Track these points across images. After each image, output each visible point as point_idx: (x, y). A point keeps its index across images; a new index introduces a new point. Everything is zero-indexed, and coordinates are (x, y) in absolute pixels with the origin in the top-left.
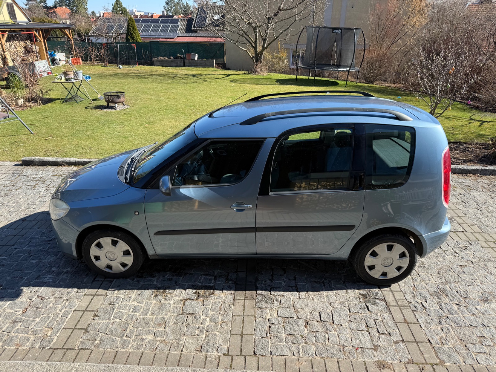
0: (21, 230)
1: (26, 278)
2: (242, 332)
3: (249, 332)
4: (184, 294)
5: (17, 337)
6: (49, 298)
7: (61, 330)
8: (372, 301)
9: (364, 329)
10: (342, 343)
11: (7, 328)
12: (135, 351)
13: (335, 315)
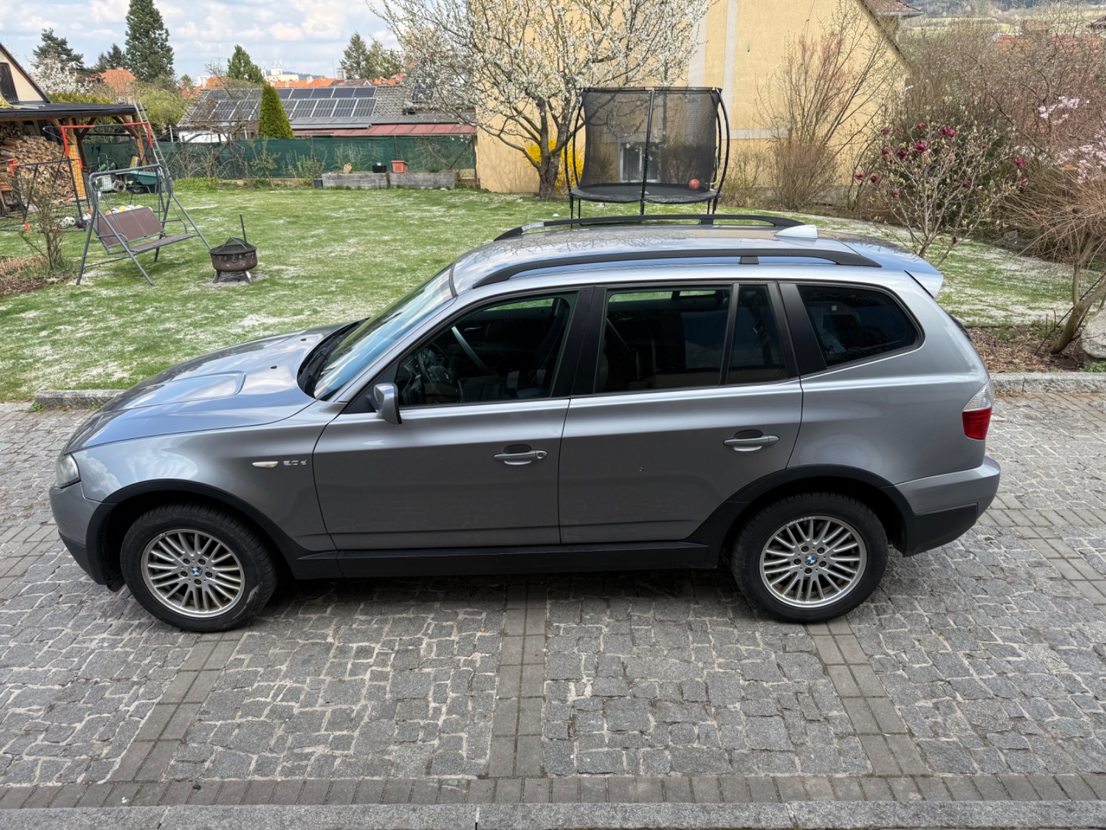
0: (36, 544)
1: (51, 642)
2: (517, 730)
3: (532, 730)
4: (392, 659)
5: (35, 764)
6: (102, 680)
7: (129, 745)
8: (791, 656)
9: (774, 712)
10: (728, 744)
11: (11, 747)
12: (289, 779)
13: (713, 687)
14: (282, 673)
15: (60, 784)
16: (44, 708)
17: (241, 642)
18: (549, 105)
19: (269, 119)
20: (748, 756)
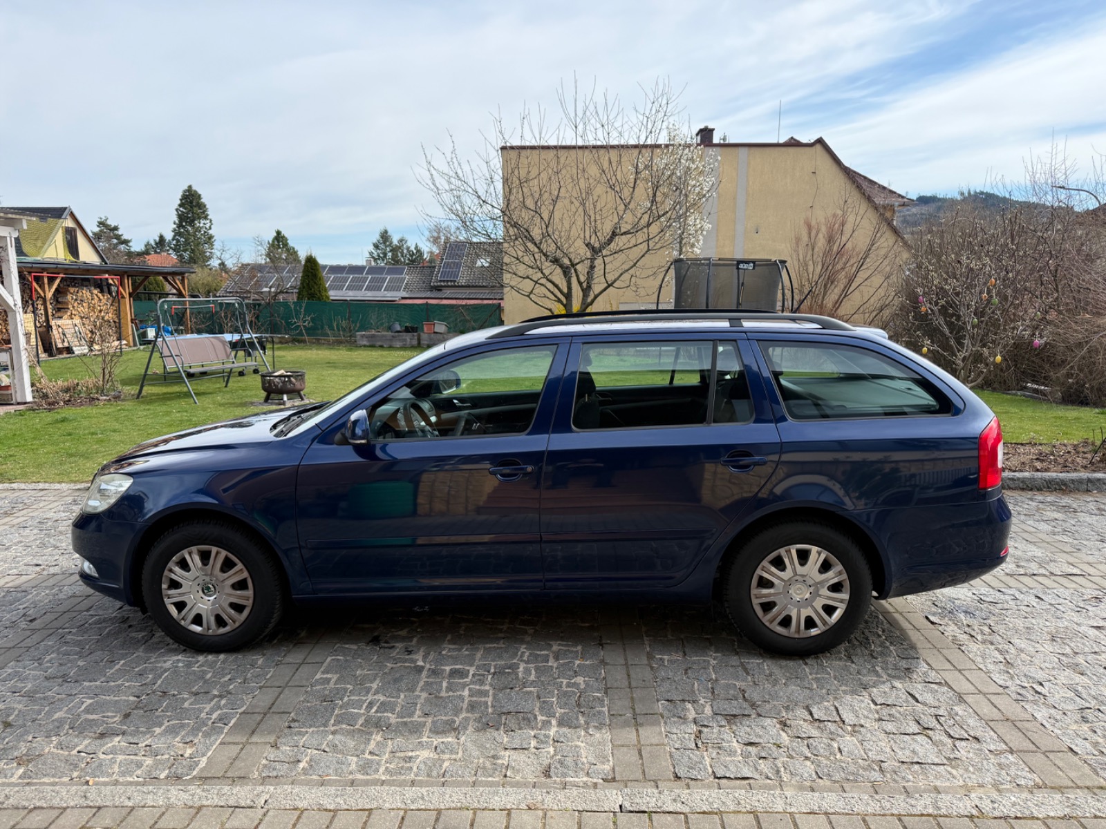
1: (122, 662)
2: (639, 741)
3: (655, 741)
4: (489, 679)
5: (113, 761)
6: (180, 693)
7: (214, 747)
8: (919, 686)
9: (917, 731)
10: (874, 757)
11: (86, 747)
12: (395, 778)
13: (844, 709)
14: (373, 690)
16: (119, 715)
17: (325, 664)
18: (575, 270)
19: (308, 285)
20: (899, 767)
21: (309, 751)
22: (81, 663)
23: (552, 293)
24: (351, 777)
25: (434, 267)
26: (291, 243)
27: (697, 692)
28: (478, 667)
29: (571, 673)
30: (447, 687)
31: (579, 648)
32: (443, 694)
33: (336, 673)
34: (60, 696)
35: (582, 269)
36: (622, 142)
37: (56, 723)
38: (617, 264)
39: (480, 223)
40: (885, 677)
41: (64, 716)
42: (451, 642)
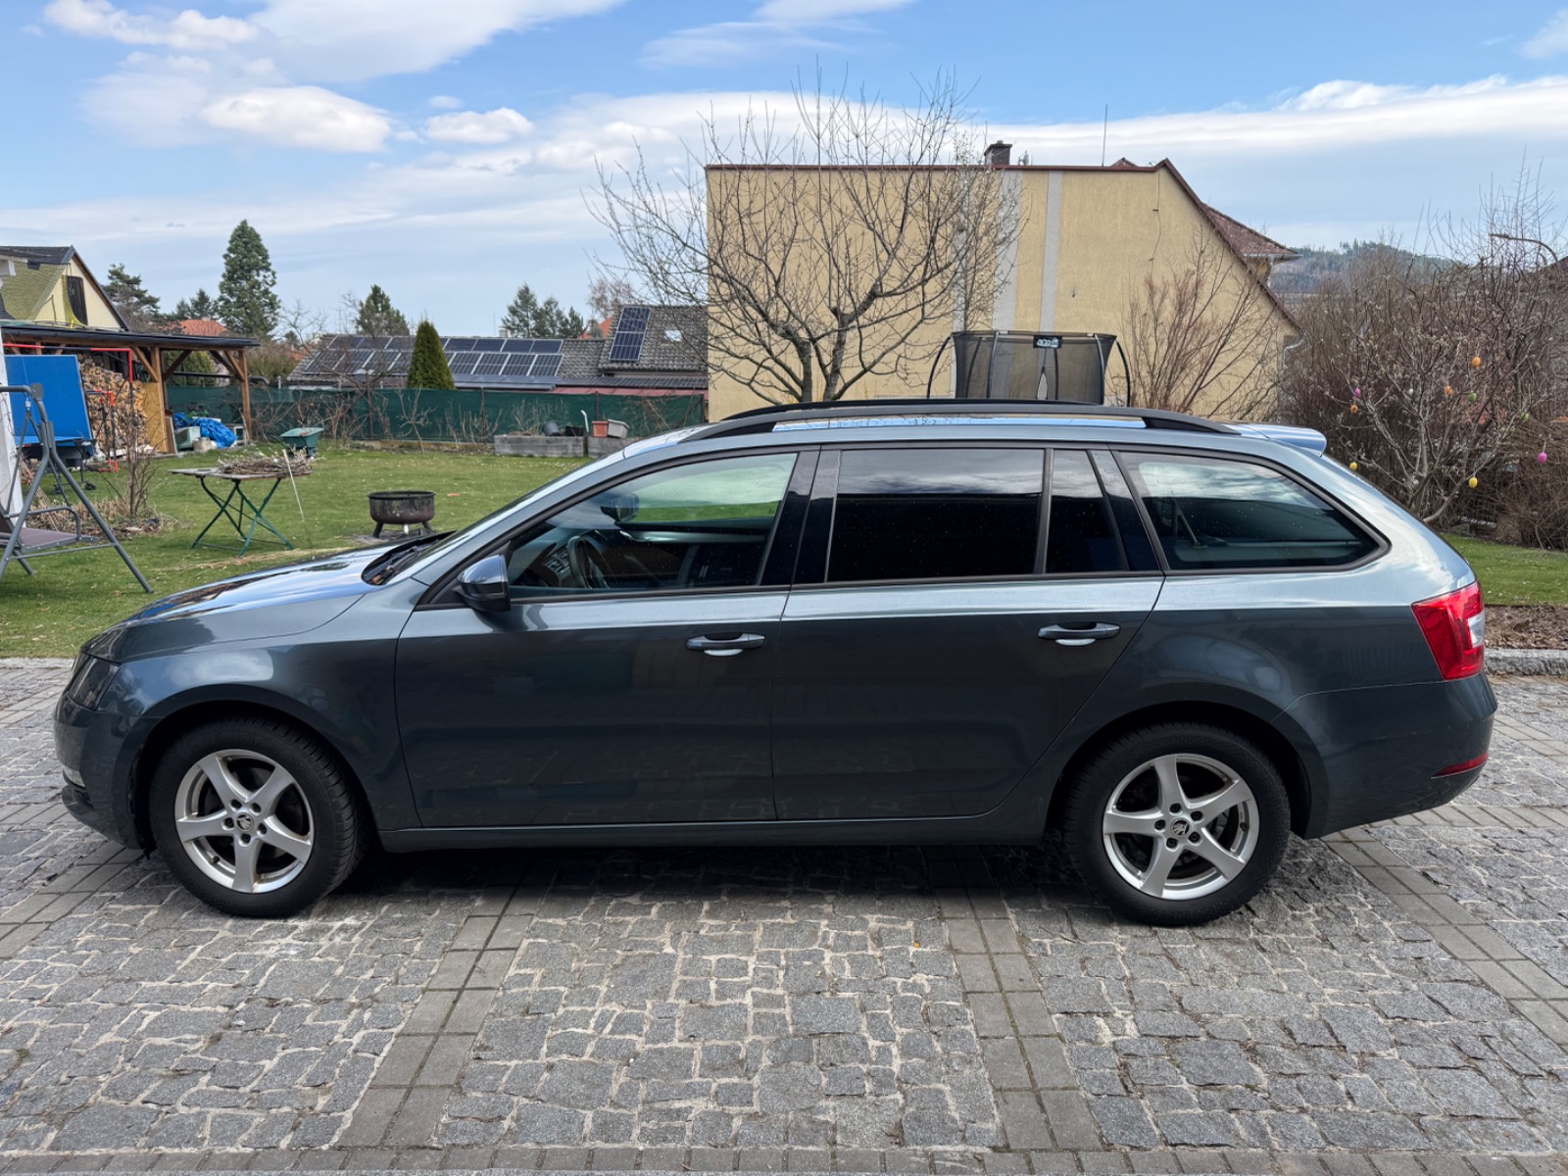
1: (200, 948)
3: (1060, 1081)
4: (781, 978)
5: (201, 1117)
6: (296, 1002)
7: (362, 1093)
8: (1446, 987)
9: (1460, 1063)
10: (1406, 1107)
11: (154, 1094)
12: (659, 1146)
13: (1338, 1026)
14: (602, 995)
15: (249, 1150)
16: (202, 1037)
17: (520, 952)
18: (816, 349)
19: (423, 365)
20: (1448, 1125)
21: (515, 1099)
22: (134, 950)
23: (782, 380)
24: (587, 1145)
25: (604, 341)
26: (394, 305)
27: (1107, 999)
28: (760, 957)
29: (905, 967)
30: (717, 991)
31: (910, 924)
32: (713, 1002)
33: (540, 966)
34: (105, 1006)
35: (826, 345)
36: (887, 162)
37: (105, 1054)
38: (877, 337)
39: (679, 276)
40: (1387, 971)
41: (115, 1039)
42: (710, 914)
